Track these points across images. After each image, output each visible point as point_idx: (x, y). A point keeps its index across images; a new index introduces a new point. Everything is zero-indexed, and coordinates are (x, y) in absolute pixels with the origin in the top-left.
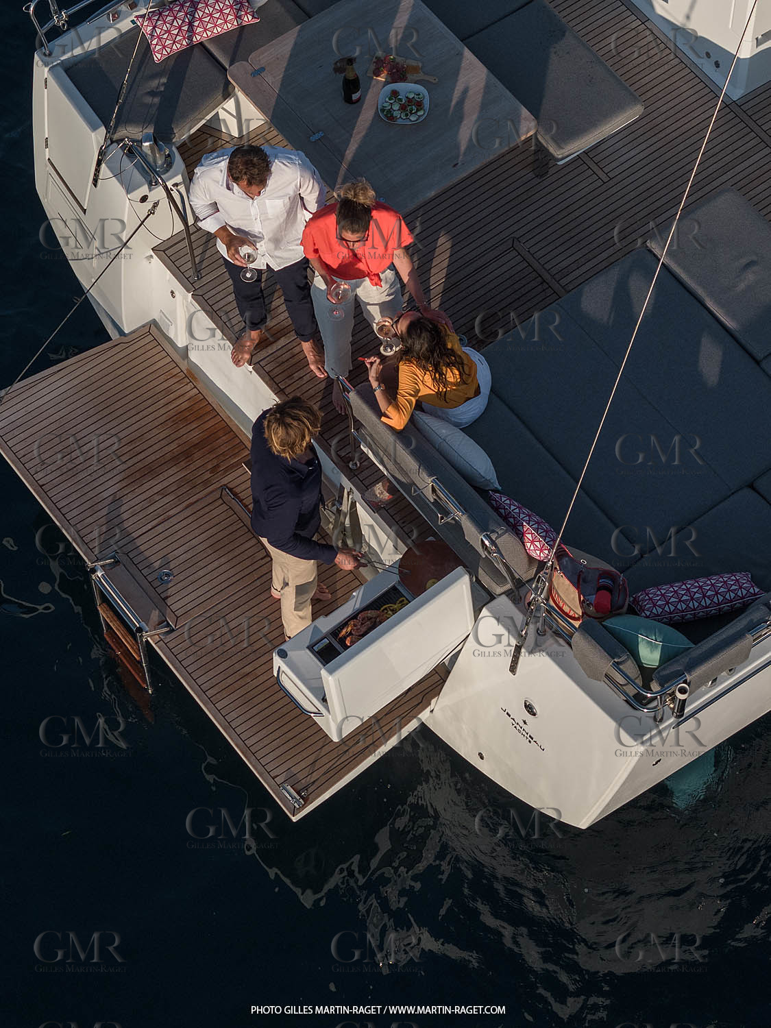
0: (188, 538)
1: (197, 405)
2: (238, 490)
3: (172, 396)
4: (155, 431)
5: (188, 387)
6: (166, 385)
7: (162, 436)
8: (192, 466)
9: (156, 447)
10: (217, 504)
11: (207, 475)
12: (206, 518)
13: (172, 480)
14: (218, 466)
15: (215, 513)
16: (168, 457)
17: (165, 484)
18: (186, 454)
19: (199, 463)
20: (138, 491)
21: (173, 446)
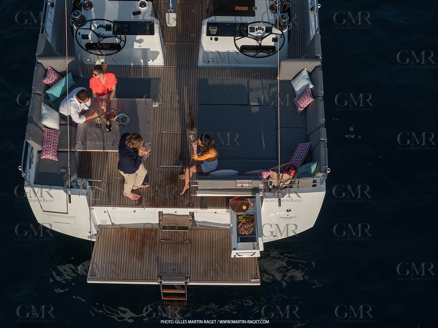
0: (167, 257)
1: (131, 231)
2: (163, 238)
3: (124, 235)
4: (131, 245)
5: (125, 230)
6: (120, 235)
7: (134, 244)
8: (148, 244)
9: (136, 248)
10: (163, 245)
11: (153, 242)
12: (165, 250)
13: (148, 250)
14: (152, 238)
15: (165, 247)
16: (141, 247)
17: (148, 252)
18: (143, 243)
19: (148, 242)
20: (145, 259)
21: (138, 244)
